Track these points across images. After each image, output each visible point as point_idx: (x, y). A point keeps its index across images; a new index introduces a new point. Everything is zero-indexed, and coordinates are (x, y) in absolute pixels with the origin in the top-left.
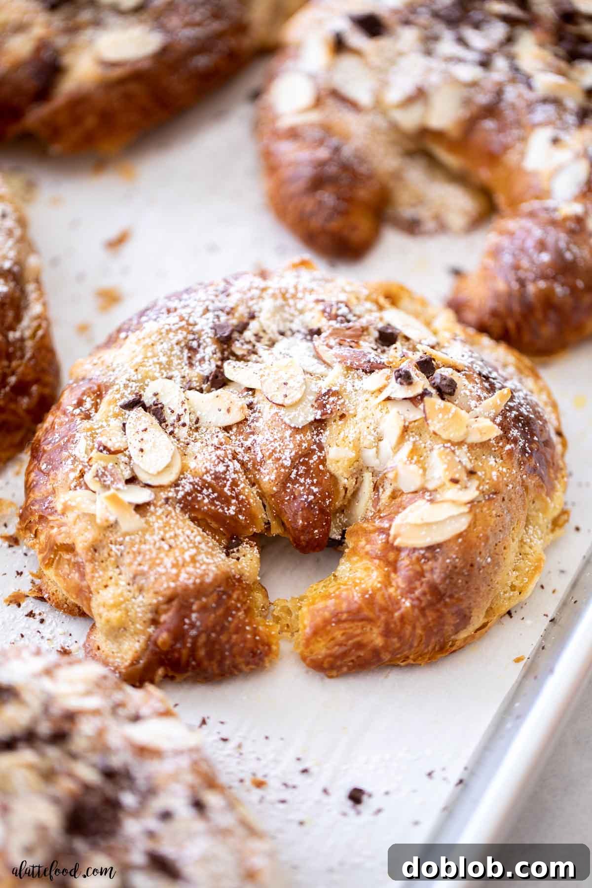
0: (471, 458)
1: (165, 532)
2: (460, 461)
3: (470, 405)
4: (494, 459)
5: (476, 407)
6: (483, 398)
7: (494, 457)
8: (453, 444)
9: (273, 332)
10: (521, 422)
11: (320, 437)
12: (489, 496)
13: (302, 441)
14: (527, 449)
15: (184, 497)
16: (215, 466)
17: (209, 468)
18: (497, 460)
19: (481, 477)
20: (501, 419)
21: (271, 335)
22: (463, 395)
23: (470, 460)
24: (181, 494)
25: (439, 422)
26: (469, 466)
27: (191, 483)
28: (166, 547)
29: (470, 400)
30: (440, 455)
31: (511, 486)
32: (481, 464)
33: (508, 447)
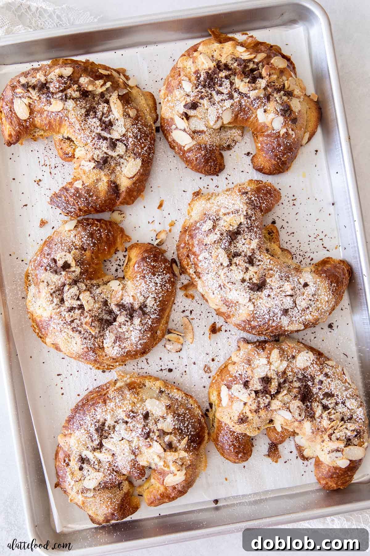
1: (101, 498)
2: (178, 464)
9: (112, 423)
11: (137, 460)
13: (131, 464)
15: (103, 487)
19: (185, 464)
21: (113, 425)
26: (181, 463)
27: (104, 483)
28: (102, 502)
33: (191, 453)
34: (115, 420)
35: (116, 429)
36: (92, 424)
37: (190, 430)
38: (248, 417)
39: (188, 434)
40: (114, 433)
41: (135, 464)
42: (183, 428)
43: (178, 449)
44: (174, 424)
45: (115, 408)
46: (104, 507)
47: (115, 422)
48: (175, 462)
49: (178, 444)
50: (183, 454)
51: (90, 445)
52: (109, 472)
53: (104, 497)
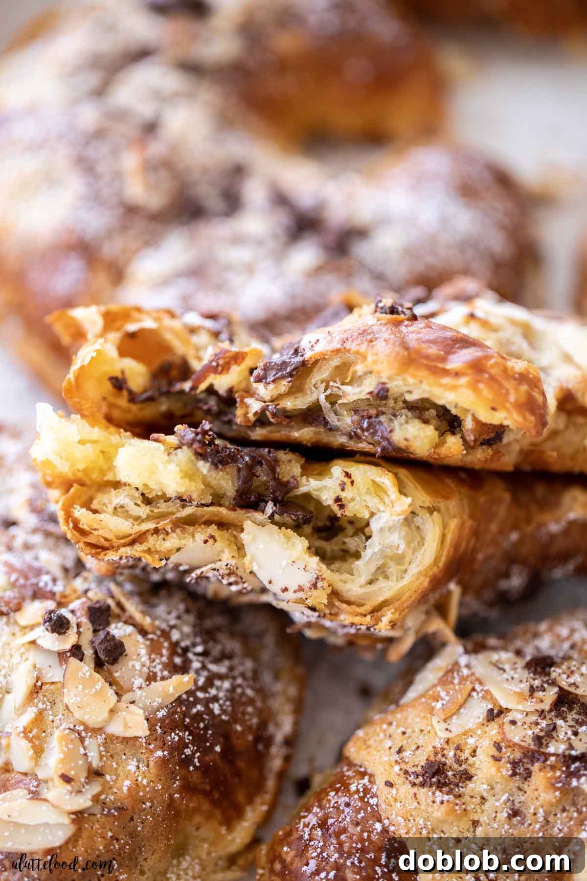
0: (103, 753)
2: (85, 754)
3: (133, 683)
4: (137, 764)
5: (140, 688)
6: (158, 678)
7: (138, 761)
8: (87, 729)
10: (204, 722)
12: (109, 810)
14: (196, 760)
18: (141, 766)
19: (108, 782)
20: (165, 714)
22: (130, 667)
23: (101, 757)
25: (75, 696)
26: (96, 763)
29: (137, 677)
30: (62, 738)
31: (148, 804)
32: (115, 766)
33: (159, 753)
38: (470, 778)
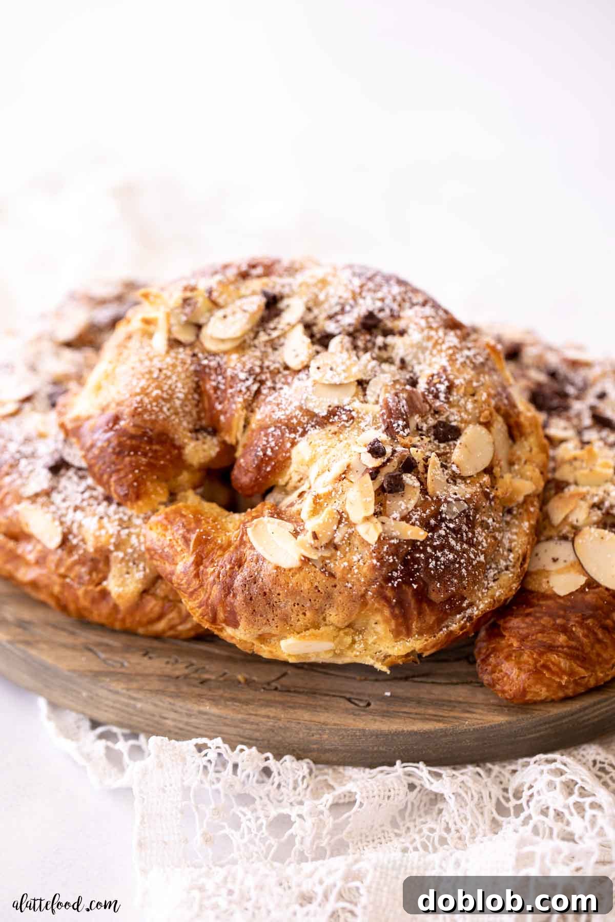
0: (346, 539)
1: (167, 369)
2: (335, 531)
3: (393, 514)
4: (360, 558)
5: (395, 519)
6: (411, 522)
7: (362, 557)
8: (348, 519)
9: (397, 354)
10: (418, 566)
11: (312, 429)
13: (296, 417)
14: (396, 582)
15: (205, 367)
16: (242, 371)
17: (237, 367)
18: (361, 561)
19: (337, 556)
20: (396, 543)
21: (393, 355)
22: (399, 504)
24: (205, 362)
26: (337, 540)
27: (219, 364)
28: (155, 375)
29: (398, 512)
30: (330, 513)
32: (347, 550)
33: (375, 562)
34: (407, 359)
35: (385, 366)
36: (382, 300)
37: (439, 554)
39: (429, 550)
40: (373, 359)
41: (295, 431)
42: (442, 532)
43: (383, 518)
44: (449, 499)
45: (444, 347)
46: (143, 383)
47: (403, 361)
48: (341, 518)
49: (396, 515)
50: (370, 533)
51: (320, 314)
52: (258, 370)
53: (174, 378)
